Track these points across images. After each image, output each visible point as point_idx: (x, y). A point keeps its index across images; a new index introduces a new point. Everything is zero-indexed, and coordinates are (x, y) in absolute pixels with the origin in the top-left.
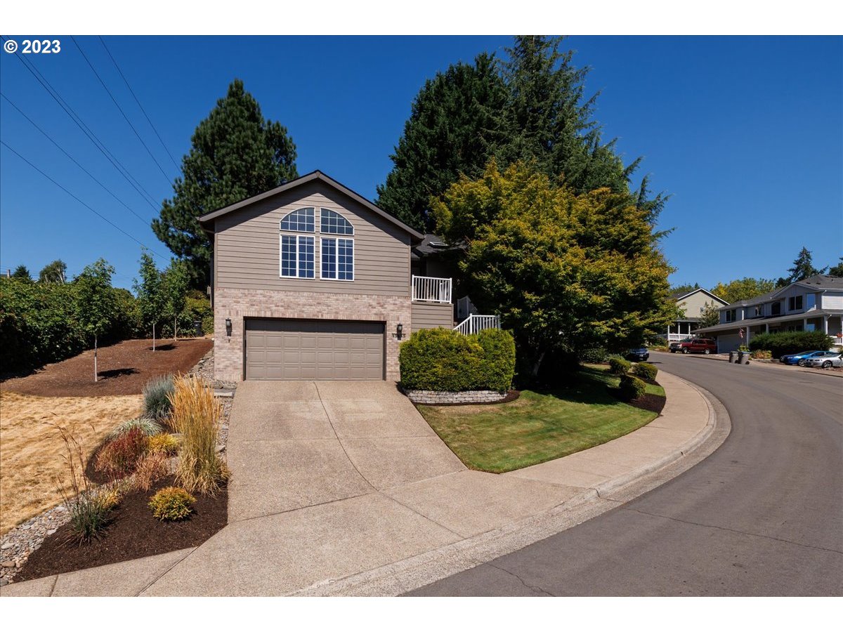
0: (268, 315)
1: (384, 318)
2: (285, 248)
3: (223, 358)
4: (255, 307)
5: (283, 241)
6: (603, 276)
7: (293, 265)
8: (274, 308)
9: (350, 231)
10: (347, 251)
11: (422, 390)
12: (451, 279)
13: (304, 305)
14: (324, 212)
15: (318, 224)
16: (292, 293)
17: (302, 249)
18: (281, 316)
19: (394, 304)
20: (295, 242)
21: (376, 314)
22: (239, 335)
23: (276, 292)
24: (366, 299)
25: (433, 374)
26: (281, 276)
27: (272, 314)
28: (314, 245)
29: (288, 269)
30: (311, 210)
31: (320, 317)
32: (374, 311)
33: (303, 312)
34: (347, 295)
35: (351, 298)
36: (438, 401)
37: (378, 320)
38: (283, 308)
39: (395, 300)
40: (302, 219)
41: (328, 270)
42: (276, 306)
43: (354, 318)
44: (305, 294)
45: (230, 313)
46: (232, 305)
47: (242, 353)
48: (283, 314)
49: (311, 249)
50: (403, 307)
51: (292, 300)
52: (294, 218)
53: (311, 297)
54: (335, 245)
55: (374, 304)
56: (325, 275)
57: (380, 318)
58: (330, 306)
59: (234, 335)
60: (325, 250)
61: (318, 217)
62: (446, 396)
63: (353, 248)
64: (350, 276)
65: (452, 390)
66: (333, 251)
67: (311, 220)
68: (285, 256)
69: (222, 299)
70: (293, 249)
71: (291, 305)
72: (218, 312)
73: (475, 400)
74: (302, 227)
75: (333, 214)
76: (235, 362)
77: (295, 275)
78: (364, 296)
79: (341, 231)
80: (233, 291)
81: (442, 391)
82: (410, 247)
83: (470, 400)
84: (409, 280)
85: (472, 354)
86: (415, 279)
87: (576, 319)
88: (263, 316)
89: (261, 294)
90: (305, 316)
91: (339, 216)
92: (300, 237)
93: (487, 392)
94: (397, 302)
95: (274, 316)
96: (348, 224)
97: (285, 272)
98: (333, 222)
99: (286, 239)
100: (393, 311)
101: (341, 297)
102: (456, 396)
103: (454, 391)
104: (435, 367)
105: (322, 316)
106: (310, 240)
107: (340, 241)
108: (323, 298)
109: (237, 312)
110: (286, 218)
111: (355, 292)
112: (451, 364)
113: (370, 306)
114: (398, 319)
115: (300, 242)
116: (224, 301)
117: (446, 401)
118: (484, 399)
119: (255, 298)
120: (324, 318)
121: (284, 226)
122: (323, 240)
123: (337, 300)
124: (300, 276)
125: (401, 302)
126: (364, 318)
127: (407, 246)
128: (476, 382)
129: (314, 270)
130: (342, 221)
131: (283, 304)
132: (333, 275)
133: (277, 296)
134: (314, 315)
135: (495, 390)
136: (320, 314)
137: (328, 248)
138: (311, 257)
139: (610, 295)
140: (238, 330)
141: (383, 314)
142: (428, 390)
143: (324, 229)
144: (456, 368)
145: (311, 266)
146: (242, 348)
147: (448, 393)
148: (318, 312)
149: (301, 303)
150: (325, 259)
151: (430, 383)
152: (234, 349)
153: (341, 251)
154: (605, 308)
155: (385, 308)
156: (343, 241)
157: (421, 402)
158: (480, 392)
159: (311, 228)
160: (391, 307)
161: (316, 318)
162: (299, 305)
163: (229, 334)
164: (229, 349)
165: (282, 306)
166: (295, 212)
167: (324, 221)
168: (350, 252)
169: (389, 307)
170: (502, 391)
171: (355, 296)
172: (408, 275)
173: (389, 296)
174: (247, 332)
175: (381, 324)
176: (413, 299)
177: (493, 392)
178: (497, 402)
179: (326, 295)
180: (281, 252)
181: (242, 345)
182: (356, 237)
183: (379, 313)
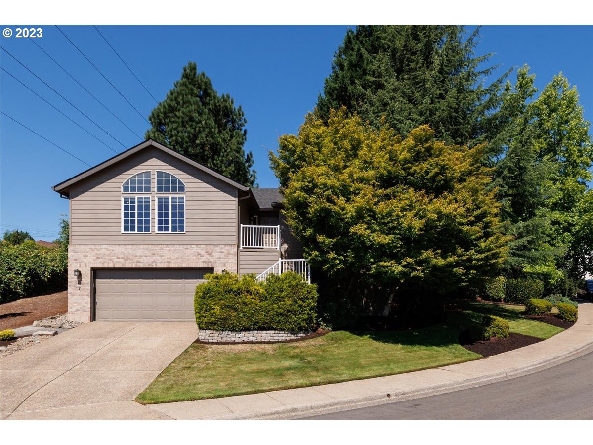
0: (111, 266)
1: (212, 265)
2: (126, 208)
3: (75, 303)
4: (100, 259)
5: (125, 202)
6: (391, 215)
7: (133, 222)
8: (116, 260)
9: (182, 189)
10: (179, 207)
11: (206, 330)
12: (278, 226)
13: (141, 256)
14: (160, 174)
15: (154, 185)
16: (130, 246)
17: (140, 207)
18: (121, 267)
19: (221, 252)
20: (134, 202)
21: (204, 262)
22: (88, 284)
23: (117, 246)
24: (194, 249)
25: (212, 315)
26: (123, 232)
27: (114, 265)
28: (151, 204)
29: (129, 226)
30: (148, 174)
31: (154, 267)
32: (203, 259)
33: (140, 262)
34: (178, 246)
35: (181, 248)
36: (220, 340)
37: (206, 267)
38: (123, 260)
39: (222, 248)
40: (140, 182)
41: (163, 225)
42: (117, 258)
43: (185, 266)
44: (142, 247)
45: (80, 265)
46: (82, 258)
47: (90, 299)
48: (123, 265)
49: (148, 207)
50: (229, 254)
51: (130, 252)
52: (133, 182)
53: (147, 249)
54: (169, 202)
55: (202, 252)
56: (160, 229)
57: (208, 265)
58: (163, 256)
59: (84, 284)
60: (160, 208)
61: (154, 179)
62: (228, 336)
63: (185, 204)
64: (182, 229)
65: (233, 330)
66: (167, 207)
67: (148, 182)
68: (126, 215)
69: (73, 254)
70: (133, 208)
71: (131, 257)
72: (71, 265)
73: (259, 339)
74: (140, 189)
75: (167, 175)
76: (84, 306)
77: (135, 231)
78: (193, 246)
79: (174, 189)
80: (82, 247)
81: (223, 331)
82: (237, 199)
83: (254, 339)
84: (236, 229)
85: (253, 296)
86: (243, 228)
87: (372, 260)
88: (106, 267)
89: (105, 248)
90: (142, 266)
91: (173, 177)
92: (138, 198)
93: (273, 332)
94: (223, 250)
95: (116, 267)
96: (180, 183)
97: (126, 229)
98: (167, 182)
99: (127, 200)
100: (220, 258)
101: (170, 247)
102: (239, 336)
103: (236, 331)
104: (214, 309)
105: (156, 265)
106: (147, 200)
107: (172, 198)
108: (157, 249)
109: (86, 264)
110: (127, 183)
111: (186, 242)
112: (229, 306)
113: (199, 254)
114: (225, 265)
115: (138, 202)
116: (76, 255)
117: (228, 340)
118: (269, 338)
119: (100, 252)
120: (158, 267)
121: (126, 189)
122: (159, 199)
123: (169, 250)
124: (138, 231)
125: (228, 250)
126: (193, 266)
127: (233, 198)
128: (258, 323)
129: (151, 225)
130: (174, 181)
131: (123, 256)
132: (167, 229)
133: (118, 249)
134: (149, 265)
135: (282, 330)
136: (154, 263)
137: (163, 206)
138: (148, 215)
139: (400, 234)
140: (87, 279)
141: (210, 262)
142: (210, 329)
143: (160, 189)
144: (236, 309)
145: (148, 222)
146: (90, 294)
147: (230, 333)
148: (153, 262)
149: (138, 254)
150: (160, 215)
151: (210, 323)
152: (83, 295)
153: (174, 207)
154: (396, 247)
155: (212, 256)
156: (176, 198)
157: (204, 341)
158: (265, 332)
159: (148, 189)
160: (218, 255)
161: (151, 267)
162: (136, 256)
163: (79, 283)
164: (79, 295)
165: (122, 258)
166: (135, 176)
167: (159, 182)
168: (182, 207)
169: (216, 255)
170: (292, 331)
171: (185, 247)
172: (236, 225)
173: (216, 245)
174: (97, 280)
175: (211, 270)
176: (241, 246)
177: (281, 332)
178: (286, 341)
179: (160, 246)
180: (122, 211)
181: (89, 291)
182: (188, 194)
183: (206, 260)
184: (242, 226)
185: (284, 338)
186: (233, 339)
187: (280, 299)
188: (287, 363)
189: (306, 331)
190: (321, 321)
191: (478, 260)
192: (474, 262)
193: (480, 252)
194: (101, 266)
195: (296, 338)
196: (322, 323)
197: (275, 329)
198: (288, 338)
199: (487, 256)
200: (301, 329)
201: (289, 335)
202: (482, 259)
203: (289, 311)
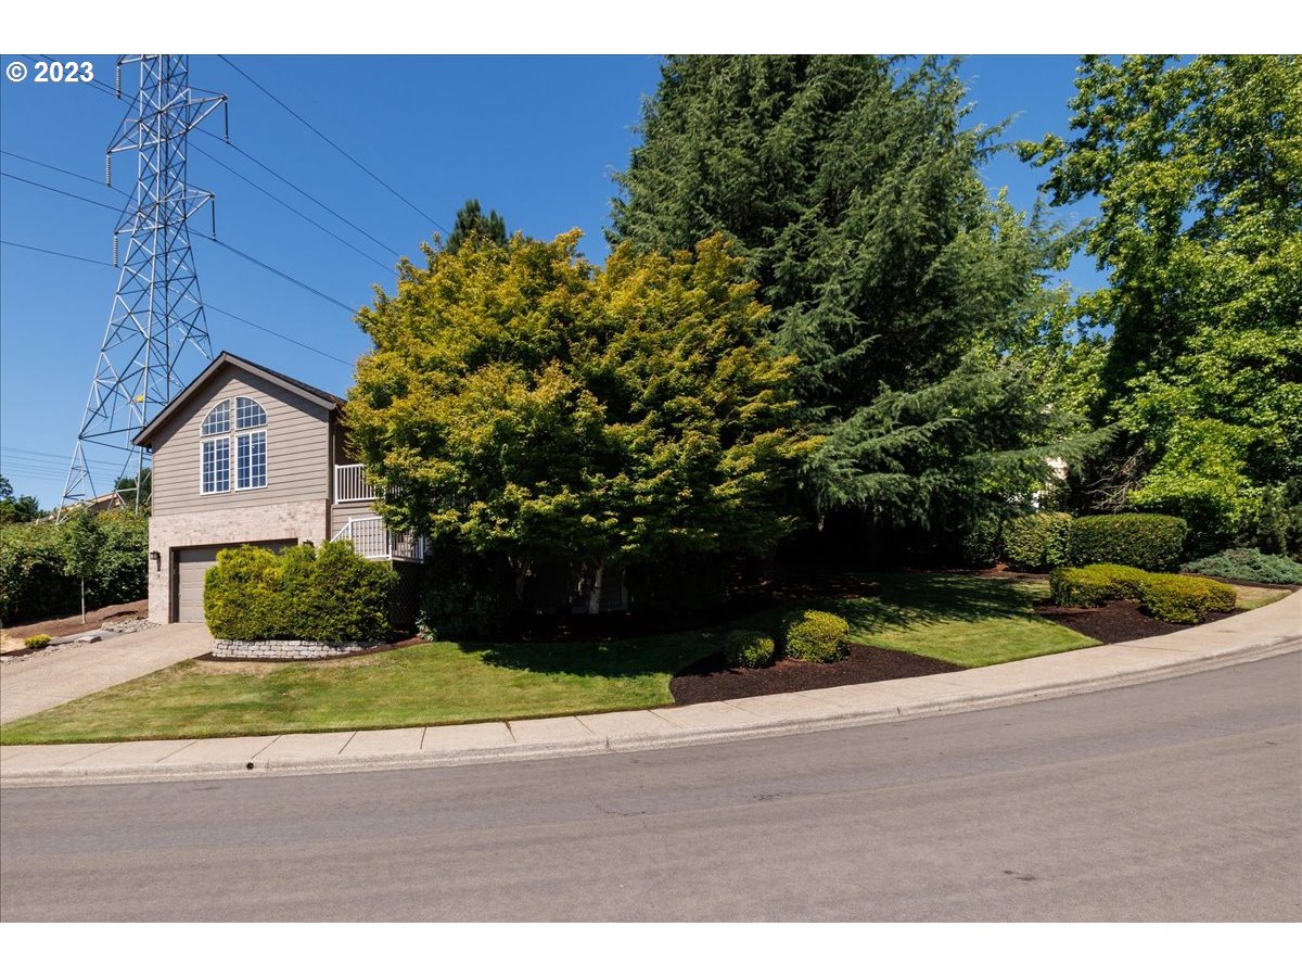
0: (188, 543)
1: (295, 533)
2: (206, 458)
3: (154, 597)
4: (178, 535)
5: (205, 450)
7: (212, 477)
8: (194, 535)
9: (263, 420)
10: (260, 448)
13: (219, 527)
14: (239, 401)
15: (234, 419)
16: (208, 514)
17: (219, 455)
18: (198, 544)
19: (306, 512)
20: (213, 449)
21: (286, 530)
22: (168, 570)
23: (195, 515)
24: (276, 511)
26: (202, 493)
27: (191, 541)
28: (230, 448)
29: (208, 483)
30: (227, 404)
32: (285, 525)
33: (216, 535)
34: (257, 508)
35: (261, 510)
36: (229, 654)
37: (289, 537)
38: (200, 534)
39: (308, 507)
40: (220, 417)
41: (243, 477)
42: (194, 531)
43: (264, 537)
44: (219, 513)
45: (159, 543)
46: (162, 534)
47: (169, 591)
48: (200, 541)
49: (227, 454)
50: (316, 515)
51: (207, 522)
52: (213, 418)
53: (225, 515)
54: (249, 443)
55: (284, 516)
56: (241, 484)
57: (291, 534)
59: (163, 570)
60: (239, 452)
61: (234, 410)
63: (266, 442)
64: (262, 481)
65: (244, 639)
66: (247, 451)
67: (228, 416)
68: (205, 468)
69: (154, 529)
70: (212, 457)
71: (208, 528)
72: (151, 545)
73: (280, 654)
74: (220, 428)
75: (248, 402)
76: (163, 601)
77: (213, 490)
78: (274, 506)
79: (255, 422)
80: (163, 518)
82: (327, 424)
83: (272, 654)
84: (328, 473)
86: (339, 470)
88: (184, 545)
89: (183, 519)
91: (254, 403)
92: (218, 441)
93: (298, 642)
94: (308, 510)
95: (193, 544)
96: (262, 411)
97: (205, 488)
98: (248, 411)
99: (206, 446)
100: (306, 522)
101: (250, 511)
102: (252, 648)
103: (247, 640)
106: (227, 443)
107: (253, 436)
108: (235, 515)
109: (165, 543)
110: (206, 421)
111: (266, 502)
113: (281, 518)
114: (309, 533)
115: (218, 447)
116: (156, 531)
117: (240, 654)
118: (292, 654)
119: (178, 525)
121: (206, 430)
122: (238, 439)
123: (247, 516)
124: (217, 490)
125: (315, 509)
126: (274, 537)
127: (322, 424)
128: (273, 627)
129: (230, 480)
130: (256, 410)
131: (200, 528)
132: (247, 483)
133: (196, 519)
134: (227, 540)
135: (311, 639)
136: (232, 537)
137: (243, 449)
138: (227, 464)
140: (166, 563)
141: (294, 528)
143: (240, 424)
145: (227, 475)
146: (170, 585)
147: (241, 643)
148: (231, 535)
149: (215, 524)
150: (240, 463)
152: (162, 586)
153: (255, 449)
155: (297, 520)
156: (257, 435)
158: (286, 642)
159: (228, 427)
160: (303, 517)
161: (229, 542)
162: (214, 527)
163: (159, 569)
164: (159, 586)
165: (200, 531)
166: (214, 411)
167: (239, 414)
168: (263, 448)
169: (301, 517)
170: (330, 641)
171: (265, 508)
172: (326, 466)
173: (300, 502)
174: (181, 564)
175: (294, 541)
176: (337, 501)
177: (312, 643)
178: (320, 659)
179: (238, 510)
180: (202, 463)
181: (168, 580)
182: (270, 426)
183: (289, 527)
184: (337, 467)
185: (316, 654)
186: (245, 653)
187: (304, 587)
188: (245, 697)
189: (362, 641)
190: (421, 624)
191: (645, 494)
192: (636, 498)
193: (649, 475)
194: (178, 545)
195: (339, 653)
196: (421, 627)
197: (302, 639)
198: (323, 654)
199: (666, 483)
200: (348, 639)
201: (326, 648)
202: (656, 490)
203: (319, 608)
